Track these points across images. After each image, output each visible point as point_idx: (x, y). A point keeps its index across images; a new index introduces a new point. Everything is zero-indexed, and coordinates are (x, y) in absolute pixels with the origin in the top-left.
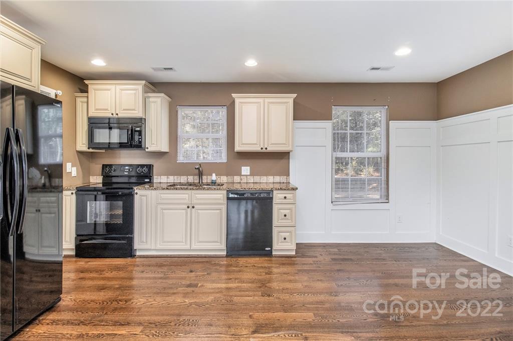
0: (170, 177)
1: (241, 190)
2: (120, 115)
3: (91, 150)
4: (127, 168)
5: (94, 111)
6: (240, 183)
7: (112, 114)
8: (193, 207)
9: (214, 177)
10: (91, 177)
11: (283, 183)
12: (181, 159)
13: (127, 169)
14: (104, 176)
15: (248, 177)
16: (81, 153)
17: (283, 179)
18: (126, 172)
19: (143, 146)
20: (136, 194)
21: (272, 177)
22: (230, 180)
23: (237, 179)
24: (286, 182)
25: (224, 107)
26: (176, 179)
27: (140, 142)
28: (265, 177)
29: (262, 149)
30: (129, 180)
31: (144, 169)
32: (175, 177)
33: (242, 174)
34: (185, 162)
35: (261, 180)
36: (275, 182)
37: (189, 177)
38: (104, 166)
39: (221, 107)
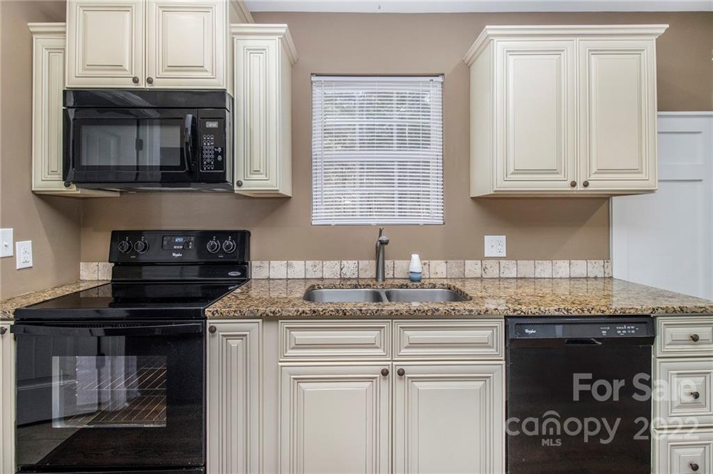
0: (294, 262)
1: (557, 313)
2: (158, 85)
3: (73, 190)
4: (178, 240)
5: (80, 72)
6: (481, 279)
7: (136, 80)
8: (401, 373)
9: (416, 264)
10: (82, 264)
11: (596, 278)
12: (322, 215)
13: (178, 244)
14: (116, 264)
15: (503, 262)
16: (45, 198)
17: (594, 268)
18: (177, 251)
19: (228, 178)
20: (213, 330)
21: (567, 263)
22: (456, 272)
23: (473, 267)
24: (601, 275)
25: (435, 79)
26: (310, 268)
27: (221, 165)
28: (547, 264)
29: (574, 184)
30: (181, 275)
31: (228, 242)
32: (309, 263)
33: (486, 255)
34: (333, 223)
35: (538, 270)
36: (573, 275)
37: (344, 262)
38: (117, 236)
39: (428, 79)
